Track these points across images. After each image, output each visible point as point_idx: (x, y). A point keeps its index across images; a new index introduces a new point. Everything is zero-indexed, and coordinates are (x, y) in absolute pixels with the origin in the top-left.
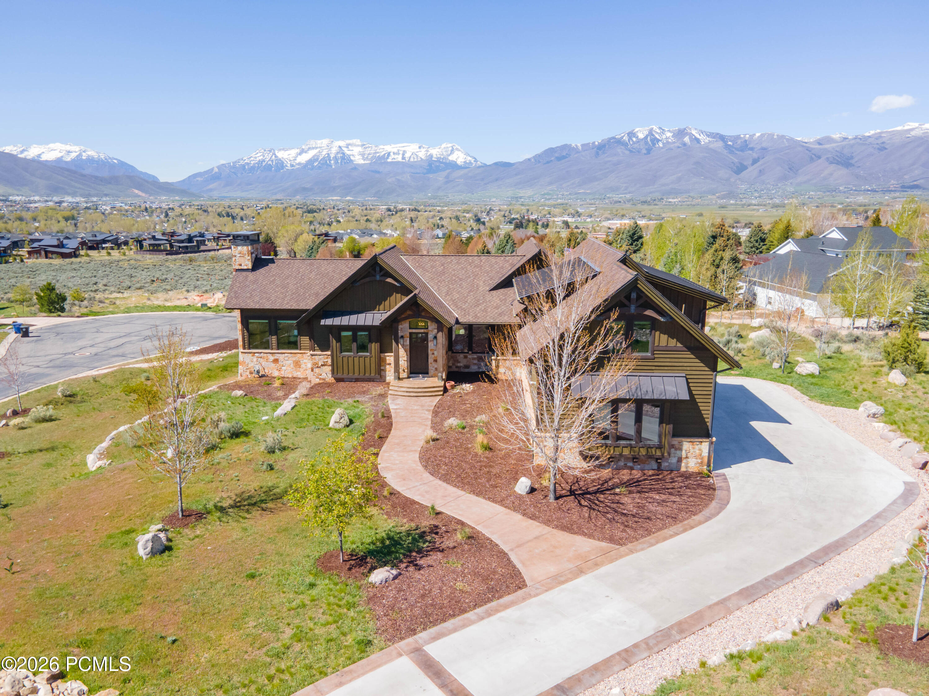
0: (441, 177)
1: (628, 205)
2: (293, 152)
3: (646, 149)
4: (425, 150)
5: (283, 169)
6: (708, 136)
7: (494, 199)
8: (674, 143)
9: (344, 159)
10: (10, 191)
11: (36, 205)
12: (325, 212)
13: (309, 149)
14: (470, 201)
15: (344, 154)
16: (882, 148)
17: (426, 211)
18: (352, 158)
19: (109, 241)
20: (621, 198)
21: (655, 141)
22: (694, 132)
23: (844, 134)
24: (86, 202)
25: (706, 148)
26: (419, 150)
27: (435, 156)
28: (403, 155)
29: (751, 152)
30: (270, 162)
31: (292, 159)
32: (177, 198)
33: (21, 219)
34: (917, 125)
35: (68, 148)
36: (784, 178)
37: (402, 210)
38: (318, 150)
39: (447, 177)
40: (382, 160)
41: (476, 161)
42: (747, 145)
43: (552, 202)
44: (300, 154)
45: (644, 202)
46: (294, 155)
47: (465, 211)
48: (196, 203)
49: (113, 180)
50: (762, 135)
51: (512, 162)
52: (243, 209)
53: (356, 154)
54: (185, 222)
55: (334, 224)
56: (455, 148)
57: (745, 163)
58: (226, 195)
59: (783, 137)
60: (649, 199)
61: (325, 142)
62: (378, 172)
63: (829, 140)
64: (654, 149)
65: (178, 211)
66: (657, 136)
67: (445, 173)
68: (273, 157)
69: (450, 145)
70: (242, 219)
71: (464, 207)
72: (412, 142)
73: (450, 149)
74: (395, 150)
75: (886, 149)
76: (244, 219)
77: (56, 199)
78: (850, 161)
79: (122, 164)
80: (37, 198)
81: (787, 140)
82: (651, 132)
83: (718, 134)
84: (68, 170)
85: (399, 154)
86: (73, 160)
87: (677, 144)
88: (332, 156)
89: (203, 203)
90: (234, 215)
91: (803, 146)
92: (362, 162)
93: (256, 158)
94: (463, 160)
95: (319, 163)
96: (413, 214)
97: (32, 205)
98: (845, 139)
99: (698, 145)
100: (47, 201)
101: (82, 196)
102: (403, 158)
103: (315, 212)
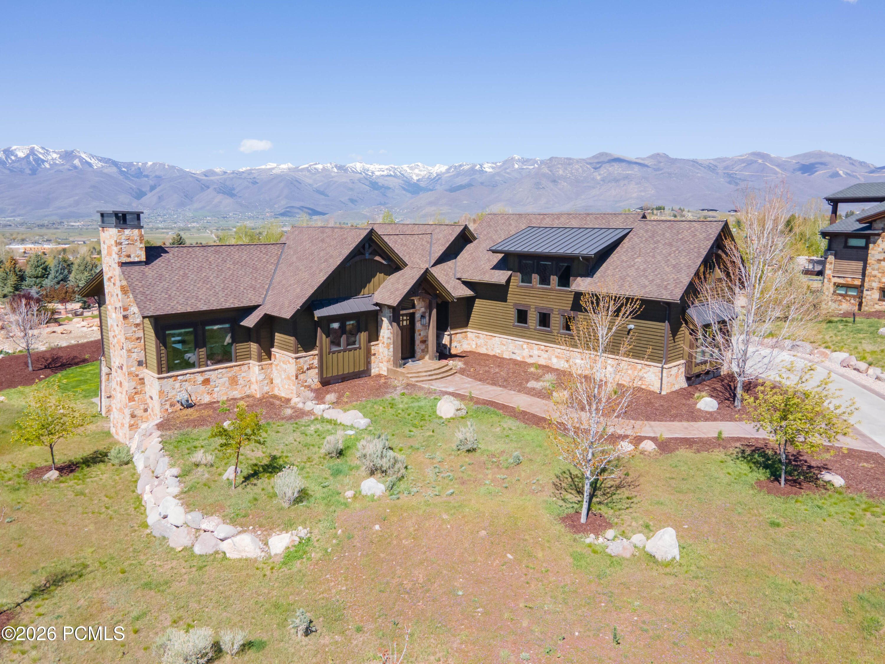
1: (22, 229)
3: (30, 169)
6: (100, 161)
8: (63, 165)
16: (255, 183)
20: (8, 221)
21: (39, 161)
22: (83, 156)
23: (223, 169)
25: (99, 173)
29: (146, 179)
34: (274, 165)
36: (182, 205)
42: (141, 173)
45: (42, 226)
50: (154, 164)
57: (144, 190)
59: (173, 167)
60: (46, 223)
63: (213, 173)
64: (40, 169)
66: (41, 156)
75: (257, 183)
78: (233, 192)
81: (177, 170)
82: (32, 151)
83: (110, 159)
87: (67, 167)
91: (192, 177)
98: (225, 173)
99: (91, 169)
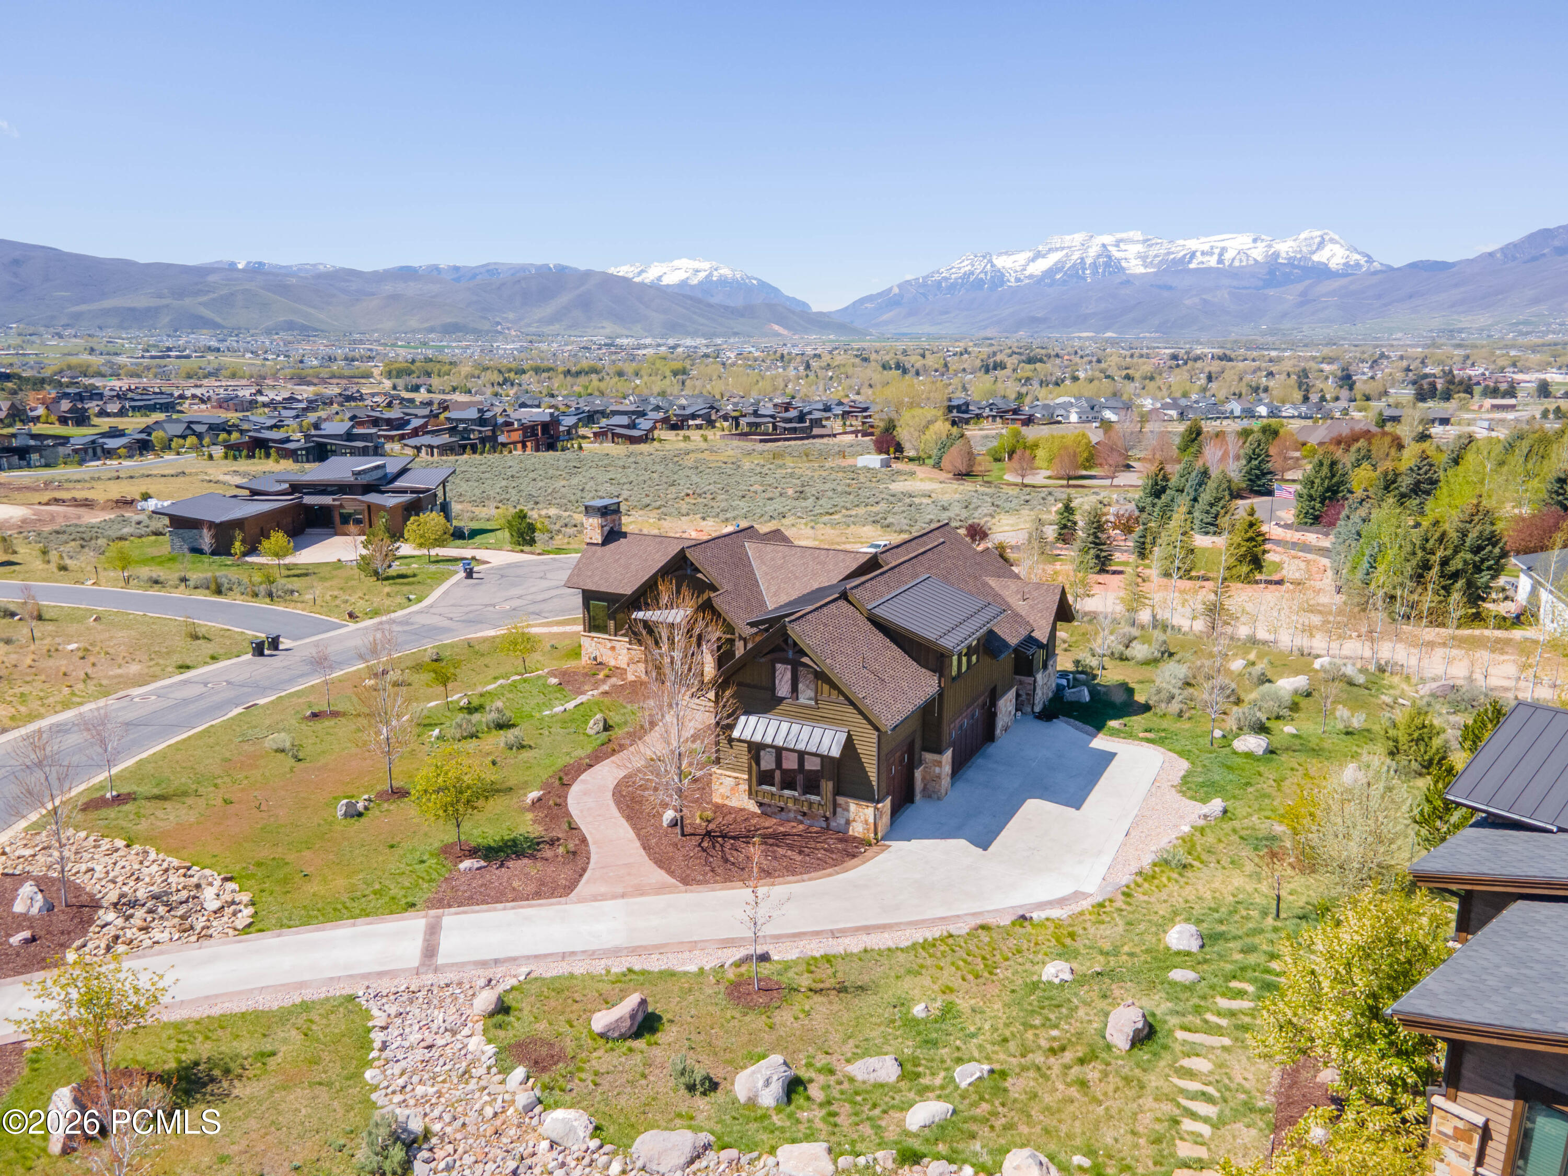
0: (1290, 295)
2: (1022, 258)
4: (1264, 244)
5: (1002, 285)
7: (1399, 335)
9: (1110, 266)
10: (619, 330)
11: (644, 352)
12: (1058, 361)
13: (1050, 250)
14: (1344, 339)
15: (1109, 257)
17: (1246, 359)
18: (1124, 264)
19: (699, 416)
24: (707, 346)
26: (1252, 245)
27: (1284, 255)
28: (1221, 255)
30: (982, 276)
31: (1018, 269)
32: (831, 337)
33: (620, 374)
35: (697, 265)
37: (1197, 359)
38: (1065, 252)
39: (1304, 294)
40: (1178, 266)
41: (1370, 260)
43: (1534, 340)
44: (1033, 260)
46: (1023, 262)
47: (1324, 360)
48: (856, 345)
49: (747, 312)
51: (1450, 259)
52: (923, 356)
53: (1132, 256)
54: (831, 378)
55: (1068, 382)
56: (1327, 238)
58: (905, 330)
61: (1079, 237)
62: (1170, 288)
65: (826, 358)
67: (1300, 287)
68: (989, 266)
69: (1319, 233)
70: (917, 374)
71: (1326, 351)
72: (1240, 230)
73: (1318, 240)
74: (1206, 248)
76: (921, 372)
77: (671, 342)
79: (763, 285)
80: (648, 341)
84: (691, 298)
85: (1212, 254)
86: (701, 283)
88: (1089, 261)
89: (865, 345)
90: (908, 366)
92: (1142, 270)
93: (960, 268)
94: (1344, 261)
95: (1065, 273)
96: (1215, 366)
97: (639, 352)
100: (659, 345)
101: (704, 336)
102: (1220, 261)
103: (1041, 361)
